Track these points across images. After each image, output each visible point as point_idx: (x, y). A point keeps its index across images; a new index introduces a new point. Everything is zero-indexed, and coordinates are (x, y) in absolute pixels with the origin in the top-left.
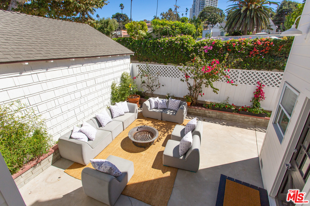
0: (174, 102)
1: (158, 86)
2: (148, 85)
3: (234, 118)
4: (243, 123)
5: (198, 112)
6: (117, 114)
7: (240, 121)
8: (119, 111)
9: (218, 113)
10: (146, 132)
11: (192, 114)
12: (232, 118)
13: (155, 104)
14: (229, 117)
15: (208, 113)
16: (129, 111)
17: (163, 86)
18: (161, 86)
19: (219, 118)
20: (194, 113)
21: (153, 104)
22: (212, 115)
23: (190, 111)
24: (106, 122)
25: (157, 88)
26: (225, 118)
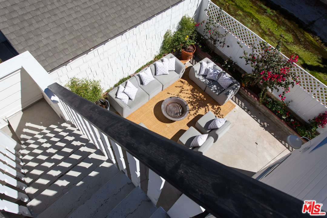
0: (225, 80)
1: (222, 44)
2: (213, 36)
3: (281, 125)
4: (286, 133)
5: (249, 98)
6: (160, 73)
7: (284, 130)
8: (163, 70)
9: (267, 111)
10: (179, 105)
11: (242, 96)
12: (278, 123)
13: (205, 70)
14: (276, 121)
15: (258, 105)
16: (174, 70)
17: (228, 46)
18: (226, 46)
19: (266, 115)
20: (245, 96)
21: (203, 70)
22: (261, 108)
23: (242, 92)
24: (147, 82)
25: (220, 45)
26: (271, 119)
